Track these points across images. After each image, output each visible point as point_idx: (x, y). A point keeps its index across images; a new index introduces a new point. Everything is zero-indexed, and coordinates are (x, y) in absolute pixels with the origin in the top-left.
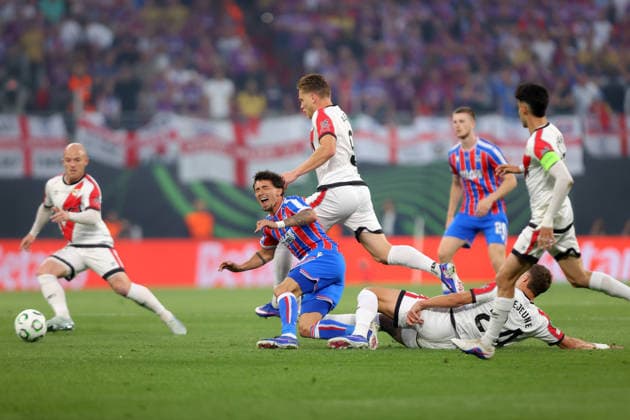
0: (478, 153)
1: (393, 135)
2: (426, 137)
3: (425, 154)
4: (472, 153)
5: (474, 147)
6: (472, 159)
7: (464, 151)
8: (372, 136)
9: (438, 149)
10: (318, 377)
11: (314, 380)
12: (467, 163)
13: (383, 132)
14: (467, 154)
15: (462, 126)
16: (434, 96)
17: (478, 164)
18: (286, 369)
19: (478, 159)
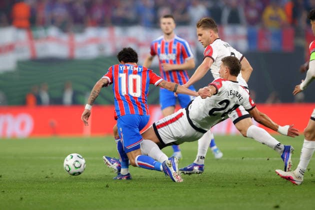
0: (175, 43)
1: (72, 40)
2: (93, 40)
3: (92, 52)
4: (171, 43)
5: (173, 40)
6: (170, 47)
7: (164, 41)
8: (57, 40)
9: (101, 49)
10: (24, 197)
11: (22, 199)
12: (166, 49)
13: (65, 38)
14: (167, 44)
15: (169, 26)
16: (98, 14)
17: (174, 50)
18: (4, 192)
19: (174, 47)
